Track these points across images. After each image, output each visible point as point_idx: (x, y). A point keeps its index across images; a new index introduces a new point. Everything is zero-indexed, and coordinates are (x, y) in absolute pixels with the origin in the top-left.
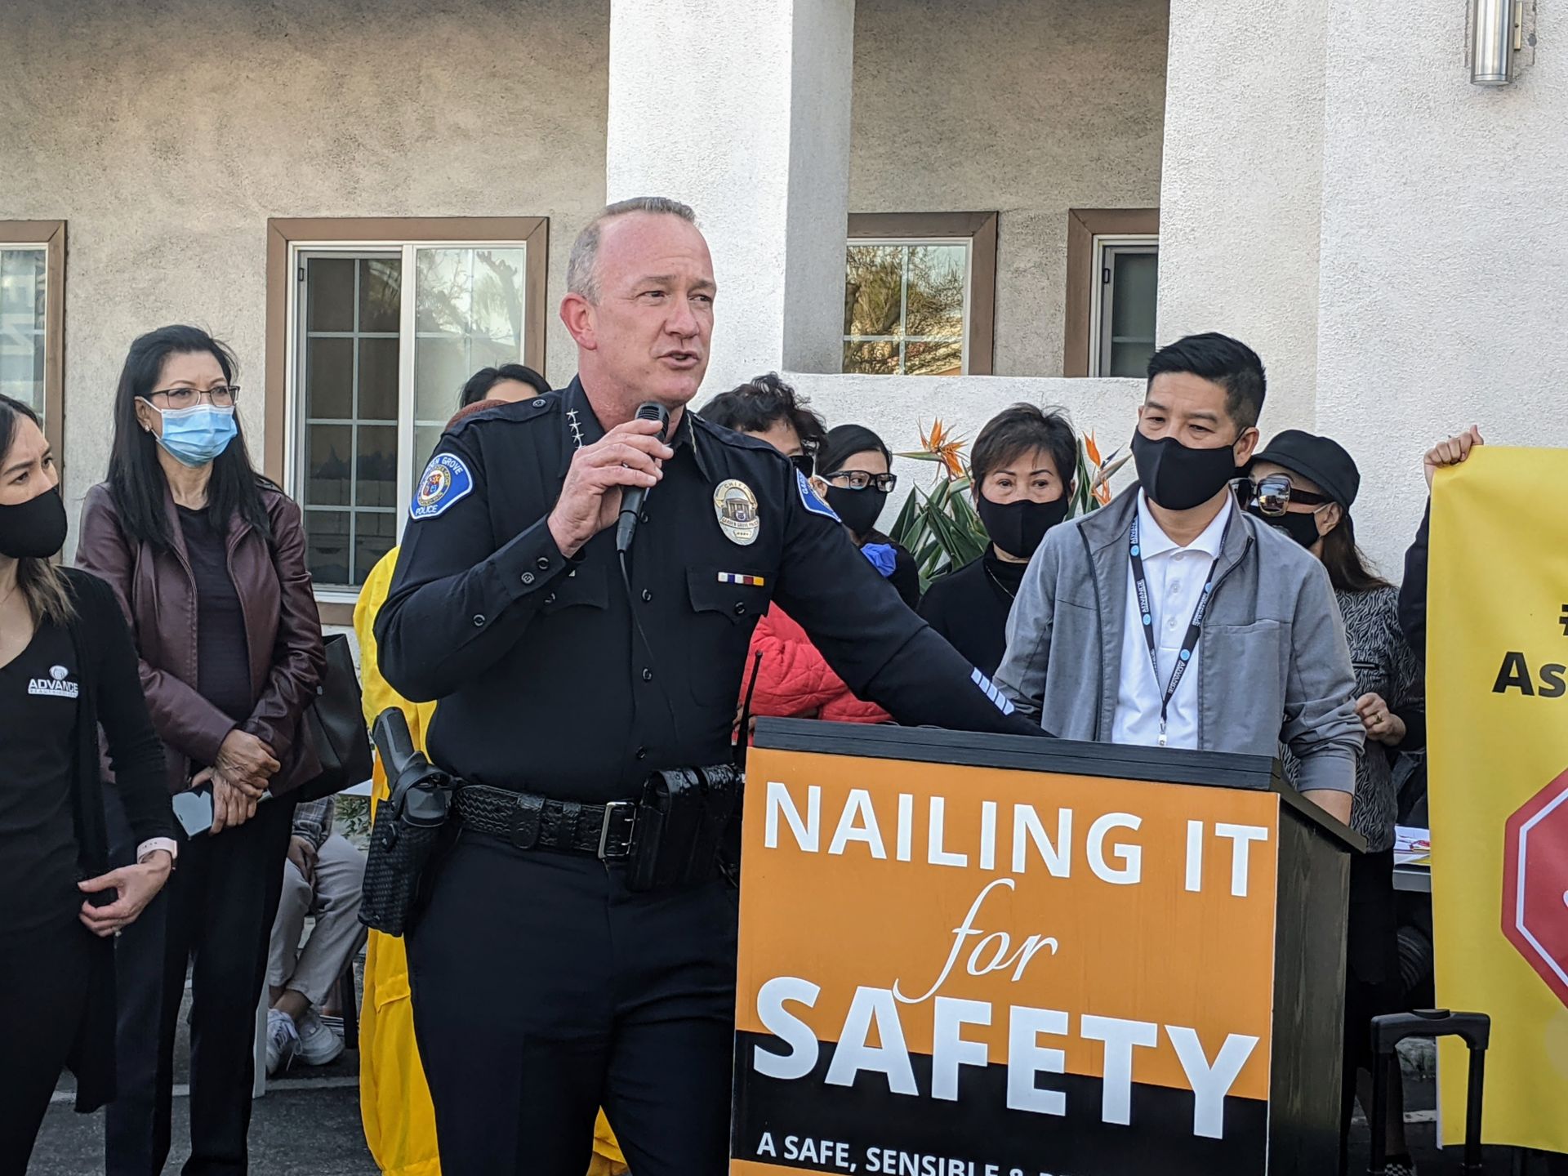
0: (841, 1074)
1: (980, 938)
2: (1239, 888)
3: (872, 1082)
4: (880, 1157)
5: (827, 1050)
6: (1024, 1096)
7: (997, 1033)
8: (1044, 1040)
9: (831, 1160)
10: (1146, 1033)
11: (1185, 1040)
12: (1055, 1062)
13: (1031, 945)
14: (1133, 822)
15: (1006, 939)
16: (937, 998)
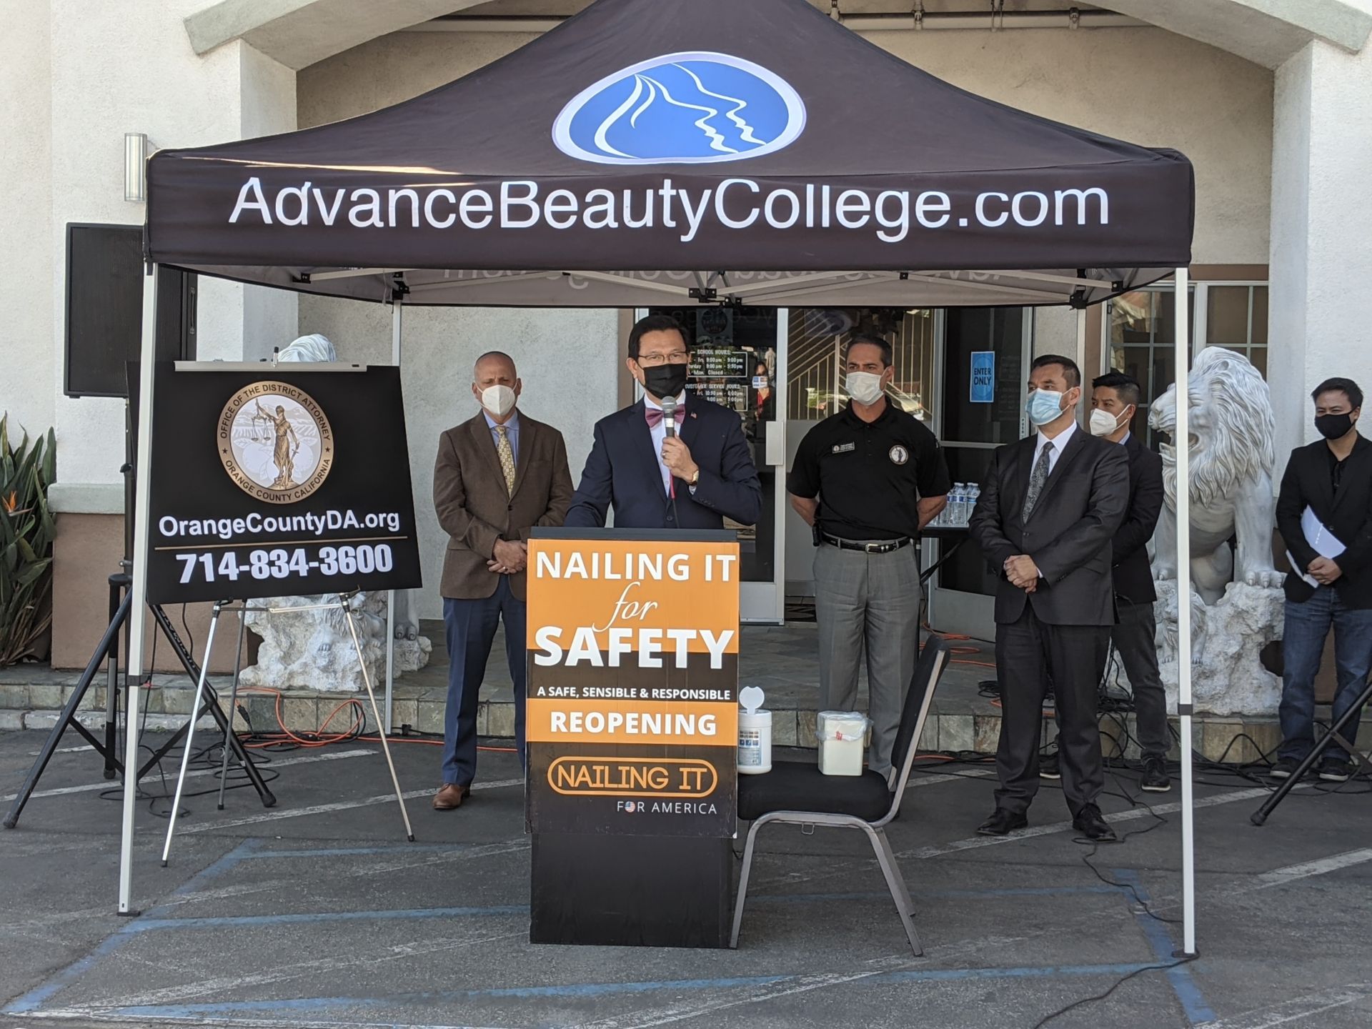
0: (572, 661)
1: (627, 605)
2: (726, 577)
3: (584, 663)
4: (589, 691)
5: (565, 653)
6: (645, 662)
7: (634, 640)
8: (653, 640)
9: (568, 694)
10: (692, 634)
11: (707, 635)
12: (658, 648)
13: (647, 606)
14: (685, 557)
15: (637, 604)
16: (611, 630)
